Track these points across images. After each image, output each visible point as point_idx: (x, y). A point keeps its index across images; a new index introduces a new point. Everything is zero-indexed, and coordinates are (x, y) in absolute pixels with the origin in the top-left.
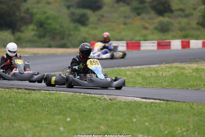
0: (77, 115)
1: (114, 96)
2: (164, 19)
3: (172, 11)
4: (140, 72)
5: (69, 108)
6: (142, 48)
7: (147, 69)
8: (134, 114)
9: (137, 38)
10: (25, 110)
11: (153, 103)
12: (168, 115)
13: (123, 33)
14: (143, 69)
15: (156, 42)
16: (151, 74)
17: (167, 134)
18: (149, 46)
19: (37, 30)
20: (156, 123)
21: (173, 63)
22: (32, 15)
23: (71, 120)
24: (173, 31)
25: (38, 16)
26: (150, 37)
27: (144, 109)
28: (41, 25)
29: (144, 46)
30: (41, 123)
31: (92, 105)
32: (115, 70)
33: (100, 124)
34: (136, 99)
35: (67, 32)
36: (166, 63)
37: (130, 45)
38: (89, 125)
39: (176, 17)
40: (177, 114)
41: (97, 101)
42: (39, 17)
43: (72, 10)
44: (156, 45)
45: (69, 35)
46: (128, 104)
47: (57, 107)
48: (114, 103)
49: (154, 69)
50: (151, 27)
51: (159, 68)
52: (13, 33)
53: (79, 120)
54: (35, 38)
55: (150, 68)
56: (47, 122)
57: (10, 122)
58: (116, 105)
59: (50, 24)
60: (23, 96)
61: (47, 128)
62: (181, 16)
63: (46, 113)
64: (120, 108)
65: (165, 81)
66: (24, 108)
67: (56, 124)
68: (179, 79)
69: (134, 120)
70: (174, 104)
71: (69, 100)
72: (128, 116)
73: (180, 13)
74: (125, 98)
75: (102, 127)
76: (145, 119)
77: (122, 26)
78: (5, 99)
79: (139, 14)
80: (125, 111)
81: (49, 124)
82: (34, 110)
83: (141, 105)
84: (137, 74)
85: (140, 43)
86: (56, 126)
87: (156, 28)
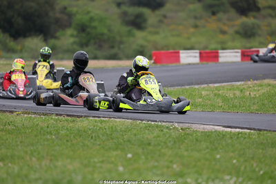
0: (140, 151)
1: (187, 125)
2: (248, 20)
3: (258, 9)
4: (220, 92)
5: (129, 141)
6: (221, 60)
7: (229, 88)
8: (216, 149)
9: (213, 46)
10: (69, 144)
11: (241, 133)
12: (262, 149)
13: (193, 40)
14: (223, 87)
15: (240, 51)
16: (234, 94)
17: (262, 175)
18: (230, 56)
19: (77, 36)
20: (246, 161)
21: (265, 79)
22: (70, 16)
23: (133, 156)
24: (260, 36)
25: (78, 17)
26: (230, 44)
27: (230, 141)
28: (83, 29)
29: (223, 57)
30: (92, 160)
31: (158, 136)
32: (186, 89)
33: (171, 162)
34: (216, 127)
35: (118, 38)
36: (254, 80)
37: (204, 55)
38: (156, 164)
39: (264, 17)
40: (272, 147)
41: (165, 130)
42: (80, 18)
43: (124, 8)
44: (239, 54)
45: (121, 43)
46: (207, 135)
47: (112, 139)
48: (188, 134)
49: (238, 88)
50: (231, 31)
51: (245, 86)
52: (45, 40)
53: (143, 157)
54: (75, 46)
55: (233, 86)
56: (101, 160)
57: (51, 160)
58: (190, 137)
59: (95, 28)
60: (65, 124)
61: (101, 167)
62: (271, 16)
63: (98, 147)
64: (197, 140)
65: (254, 104)
66: (67, 141)
67: (112, 162)
68: (273, 101)
69: (218, 156)
70: (269, 134)
71: (128, 130)
72: (207, 151)
73: (270, 11)
74: (202, 126)
75: (175, 166)
76: (232, 154)
77: (192, 30)
78: (42, 128)
79: (214, 14)
80: (204, 145)
81: (102, 162)
82: (81, 144)
83: (224, 135)
84: (215, 95)
85: (218, 53)
86: (112, 165)
87: (237, 32)
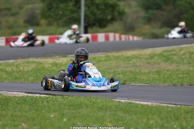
7: (6, 64)
15: (4, 38)
16: (12, 69)
36: (22, 58)
44: (4, 41)
69: (52, 116)
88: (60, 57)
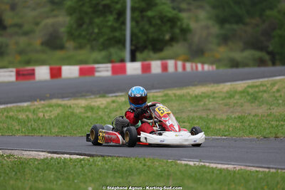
3: (4, 28)
4: (10, 114)
7: (17, 109)
15: (14, 70)
16: (27, 116)
21: (51, 99)
36: (41, 100)
44: (14, 74)
51: (34, 107)
62: (17, 34)
65: (54, 126)
88: (96, 98)
